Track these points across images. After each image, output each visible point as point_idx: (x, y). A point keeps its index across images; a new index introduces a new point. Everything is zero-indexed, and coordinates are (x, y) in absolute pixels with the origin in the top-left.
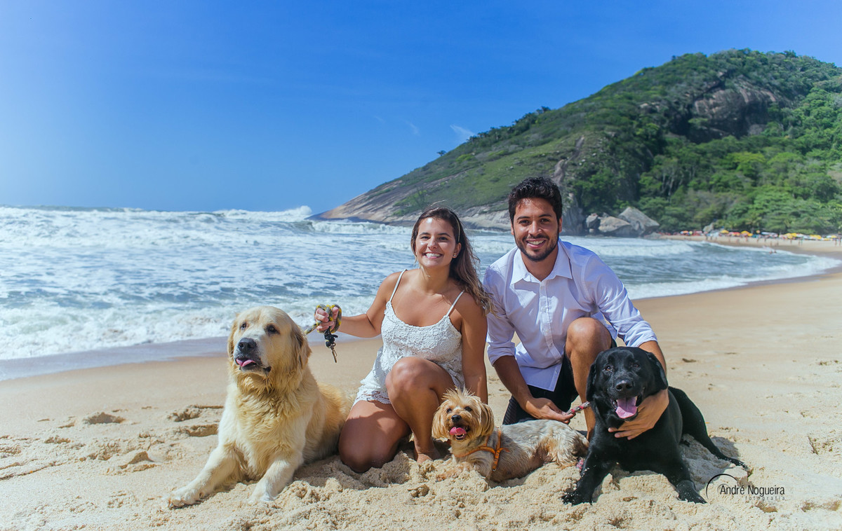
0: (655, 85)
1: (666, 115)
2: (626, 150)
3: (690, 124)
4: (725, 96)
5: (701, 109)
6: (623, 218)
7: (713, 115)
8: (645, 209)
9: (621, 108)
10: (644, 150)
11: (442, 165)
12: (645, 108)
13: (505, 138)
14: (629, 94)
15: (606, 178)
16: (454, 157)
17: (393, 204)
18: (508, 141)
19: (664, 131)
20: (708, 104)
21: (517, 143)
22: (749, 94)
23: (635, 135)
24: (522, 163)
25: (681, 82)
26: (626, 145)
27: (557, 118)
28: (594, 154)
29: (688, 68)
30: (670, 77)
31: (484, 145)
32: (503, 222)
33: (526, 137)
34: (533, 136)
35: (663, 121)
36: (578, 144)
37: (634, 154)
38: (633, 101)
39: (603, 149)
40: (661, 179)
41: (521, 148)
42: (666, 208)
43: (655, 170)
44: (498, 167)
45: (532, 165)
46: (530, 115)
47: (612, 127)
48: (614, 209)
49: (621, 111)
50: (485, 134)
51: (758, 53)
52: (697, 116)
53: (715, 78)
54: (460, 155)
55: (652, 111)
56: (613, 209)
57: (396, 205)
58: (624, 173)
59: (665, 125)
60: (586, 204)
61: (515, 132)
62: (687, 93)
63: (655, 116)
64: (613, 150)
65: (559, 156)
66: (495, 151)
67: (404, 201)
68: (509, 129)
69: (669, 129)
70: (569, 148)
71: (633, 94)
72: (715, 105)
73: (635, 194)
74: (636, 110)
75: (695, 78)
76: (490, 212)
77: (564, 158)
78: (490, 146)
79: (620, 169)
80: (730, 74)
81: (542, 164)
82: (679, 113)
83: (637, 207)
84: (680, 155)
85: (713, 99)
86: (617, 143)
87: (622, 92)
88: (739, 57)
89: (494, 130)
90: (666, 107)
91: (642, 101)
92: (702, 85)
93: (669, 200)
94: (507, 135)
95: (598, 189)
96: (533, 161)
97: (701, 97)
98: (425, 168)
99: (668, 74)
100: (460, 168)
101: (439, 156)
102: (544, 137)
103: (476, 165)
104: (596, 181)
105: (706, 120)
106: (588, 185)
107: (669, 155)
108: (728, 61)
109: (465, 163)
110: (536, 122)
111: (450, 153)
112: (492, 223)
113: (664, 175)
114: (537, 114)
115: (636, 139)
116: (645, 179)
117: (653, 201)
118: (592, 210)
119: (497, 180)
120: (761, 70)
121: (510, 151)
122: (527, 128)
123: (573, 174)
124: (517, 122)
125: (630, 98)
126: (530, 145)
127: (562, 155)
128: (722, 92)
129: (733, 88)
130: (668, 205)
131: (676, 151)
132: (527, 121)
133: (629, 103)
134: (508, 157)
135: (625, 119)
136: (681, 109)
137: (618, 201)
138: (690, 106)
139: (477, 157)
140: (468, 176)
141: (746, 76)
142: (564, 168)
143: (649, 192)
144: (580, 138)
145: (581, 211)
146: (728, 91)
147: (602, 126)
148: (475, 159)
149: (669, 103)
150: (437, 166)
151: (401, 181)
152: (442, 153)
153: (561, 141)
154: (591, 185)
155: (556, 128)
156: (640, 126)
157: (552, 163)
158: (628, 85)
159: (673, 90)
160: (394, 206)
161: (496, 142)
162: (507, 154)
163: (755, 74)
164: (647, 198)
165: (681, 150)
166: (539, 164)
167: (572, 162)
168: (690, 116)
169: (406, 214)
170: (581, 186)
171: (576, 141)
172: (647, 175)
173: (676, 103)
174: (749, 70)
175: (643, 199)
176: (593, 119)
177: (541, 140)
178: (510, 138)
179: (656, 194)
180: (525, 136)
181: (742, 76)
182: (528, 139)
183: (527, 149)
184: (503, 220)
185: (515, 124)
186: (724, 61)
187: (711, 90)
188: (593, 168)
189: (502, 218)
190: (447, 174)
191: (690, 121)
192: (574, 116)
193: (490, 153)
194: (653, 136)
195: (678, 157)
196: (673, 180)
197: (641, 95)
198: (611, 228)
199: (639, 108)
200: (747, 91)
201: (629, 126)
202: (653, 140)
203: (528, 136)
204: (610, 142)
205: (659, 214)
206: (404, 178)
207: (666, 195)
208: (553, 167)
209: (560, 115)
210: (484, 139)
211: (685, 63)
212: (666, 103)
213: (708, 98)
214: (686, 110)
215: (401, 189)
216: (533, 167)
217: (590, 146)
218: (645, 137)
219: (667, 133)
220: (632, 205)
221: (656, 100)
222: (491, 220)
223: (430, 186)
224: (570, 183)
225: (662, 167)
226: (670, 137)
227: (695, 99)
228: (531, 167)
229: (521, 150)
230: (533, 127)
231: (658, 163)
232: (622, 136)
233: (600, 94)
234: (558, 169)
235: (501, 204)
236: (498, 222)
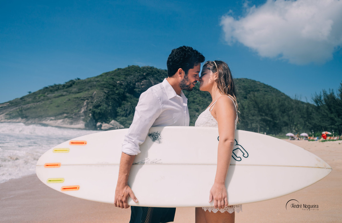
0: (122, 75)
1: (126, 86)
2: (112, 98)
3: (135, 91)
4: (146, 82)
5: (138, 86)
6: (111, 124)
7: (142, 88)
8: (119, 121)
9: (110, 82)
10: (118, 99)
11: (30, 98)
12: (119, 83)
13: (61, 89)
14: (112, 77)
15: (104, 109)
16: (36, 95)
17: (5, 114)
18: (62, 90)
19: (125, 92)
20: (140, 84)
21: (67, 91)
22: (154, 82)
23: (115, 93)
24: (69, 100)
25: (131, 75)
26: (112, 96)
27: (84, 83)
28: (100, 99)
29: (134, 70)
30: (127, 73)
31: (51, 91)
32: (61, 124)
33: (71, 89)
34: (74, 89)
35: (125, 89)
36: (94, 94)
37: (115, 100)
38: (114, 80)
39: (103, 97)
40: (125, 110)
41: (69, 94)
42: (127, 121)
43: (122, 107)
44: (59, 101)
45: (74, 101)
46: (72, 81)
47: (106, 89)
48: (108, 121)
49: (110, 83)
50: (52, 87)
51: (156, 68)
52: (137, 88)
53: (143, 75)
54: (39, 94)
55: (121, 84)
56: (107, 121)
57: (7, 114)
58: (111, 107)
59: (126, 90)
60: (97, 118)
61: (66, 87)
62: (133, 79)
63: (122, 87)
64: (107, 98)
65: (86, 98)
66: (56, 94)
67: (11, 113)
68: (62, 85)
69: (127, 92)
70: (90, 96)
71: (114, 77)
72: (143, 85)
73: (115, 116)
74: (115, 83)
75: (136, 74)
76: (55, 120)
77: (88, 99)
78: (54, 91)
79: (110, 106)
80: (148, 74)
81: (79, 101)
82: (131, 86)
83: (116, 120)
84: (131, 102)
85: (142, 83)
86: (109, 95)
87: (110, 76)
88: (151, 69)
89: (55, 85)
90: (126, 84)
91: (118, 80)
92: (139, 77)
93: (128, 118)
94: (62, 88)
95: (102, 113)
96: (75, 99)
97: (138, 81)
98: (21, 99)
99: (127, 72)
100: (39, 100)
101: (28, 94)
102: (79, 90)
103: (48, 99)
104: (101, 109)
105: (140, 90)
106: (98, 111)
107: (128, 102)
108: (147, 70)
109: (42, 98)
110: (75, 83)
111: (34, 93)
112: (56, 124)
113: (126, 109)
114: (75, 80)
115: (116, 94)
116: (119, 110)
117: (122, 118)
118: (99, 121)
119: (58, 106)
120: (158, 75)
121: (64, 94)
122: (71, 86)
123: (92, 106)
124: (66, 83)
125: (113, 79)
126: (73, 93)
127: (87, 98)
128: (145, 80)
129: (149, 80)
130: (127, 120)
131: (130, 100)
132: (71, 83)
133: (113, 81)
134: (63, 97)
135: (111, 87)
136: (131, 85)
137: (109, 118)
138: (134, 84)
139: (48, 95)
140: (44, 104)
141: (153, 76)
142: (88, 103)
143: (121, 115)
144: (94, 92)
145: (94, 121)
146: (147, 80)
147: (103, 88)
148: (47, 97)
149: (127, 82)
150: (27, 98)
151: (8, 103)
152: (30, 92)
153: (86, 92)
154: (99, 111)
155: (84, 87)
156: (117, 90)
157: (83, 101)
158: (112, 74)
159: (128, 78)
160: (5, 115)
161: (57, 90)
162: (62, 95)
163: (156, 76)
164: (120, 117)
165: (131, 100)
166: (77, 101)
167: (91, 101)
168: (135, 88)
169: (12, 118)
170: (95, 111)
171: (93, 93)
172: (120, 108)
173: (130, 83)
174: (154, 74)
175: (118, 117)
176: (99, 85)
177: (78, 91)
178: (63, 89)
179: (123, 116)
180: (70, 89)
181: (151, 76)
182: (71, 90)
183: (71, 94)
184: (62, 123)
186: (146, 70)
187: (142, 79)
188: (99, 104)
189: (61, 122)
190: (33, 102)
191: (135, 90)
192: (91, 83)
193: (54, 94)
194: (121, 94)
195: (130, 102)
196: (129, 111)
197: (117, 78)
198: (106, 128)
199: (116, 83)
200: (153, 81)
201: (113, 89)
202: (122, 95)
204: (106, 95)
205: (124, 123)
206: (10, 102)
207: (126, 116)
208: (83, 103)
209: (85, 82)
210: (51, 88)
211: (133, 69)
212: (126, 82)
213: (141, 82)
214: (133, 85)
215: (8, 107)
217: (98, 95)
218: (119, 94)
219: (126, 93)
220: (114, 119)
221: (122, 80)
222: (56, 123)
223: (25, 106)
224: (90, 110)
225: (125, 106)
226: (128, 95)
227: (136, 82)
228: (73, 102)
229: (68, 95)
230: (74, 86)
231: (123, 104)
232: (110, 93)
233: (101, 76)
234: (85, 104)
235: (60, 116)
236: (59, 124)
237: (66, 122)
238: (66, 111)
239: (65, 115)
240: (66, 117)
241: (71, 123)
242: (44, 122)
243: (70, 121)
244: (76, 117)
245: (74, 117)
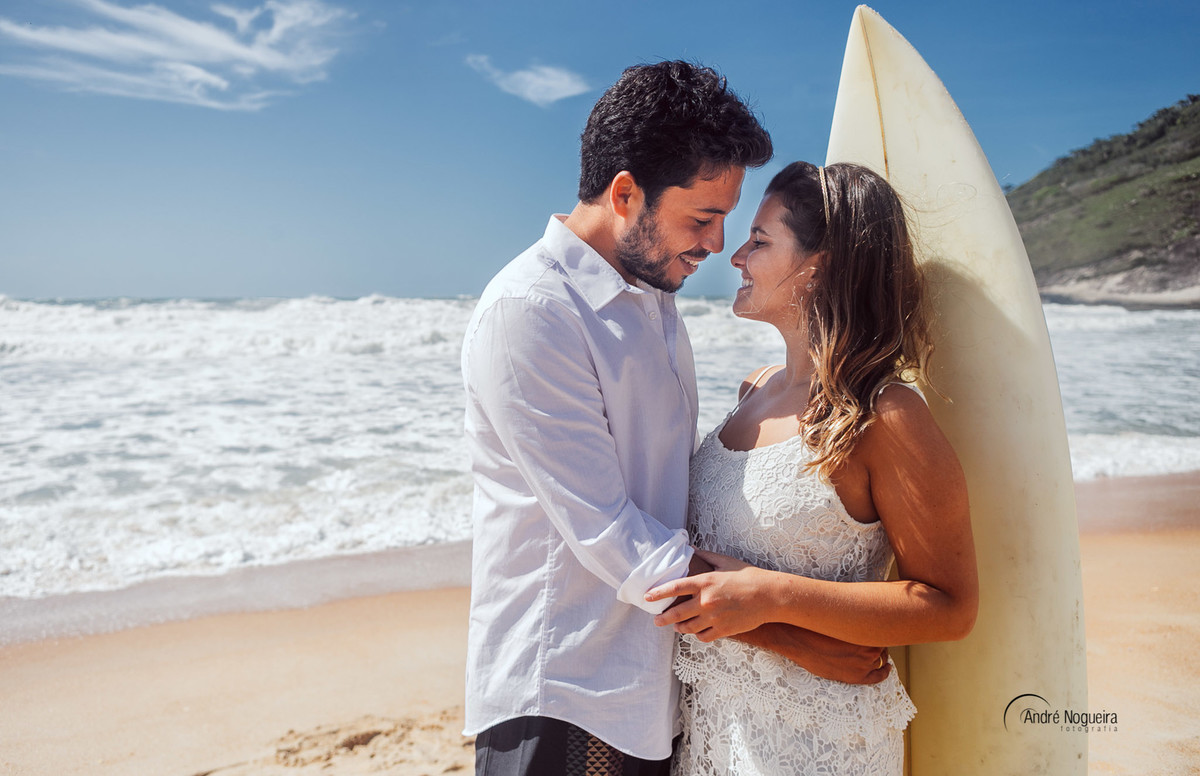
13: (1120, 154)
18: (1126, 159)
21: (1143, 160)
24: (1153, 192)
31: (1082, 169)
32: (1121, 292)
33: (1158, 149)
34: (1172, 146)
41: (1151, 169)
44: (1109, 203)
45: (1172, 194)
46: (1165, 111)
50: (1084, 152)
54: (1041, 189)
61: (1139, 143)
66: (1102, 177)
68: (1126, 139)
76: (1096, 276)
78: (1093, 169)
81: (1192, 192)
89: (1099, 144)
94: (1124, 149)
96: (1174, 188)
100: (1040, 210)
102: (1193, 147)
103: (1069, 203)
109: (1050, 200)
110: (1178, 121)
111: (1022, 187)
112: (1102, 294)
114: (1178, 107)
119: (1108, 225)
121: (1131, 174)
122: (1161, 133)
124: (1141, 125)
126: (1168, 162)
132: (1160, 122)
134: (1127, 186)
139: (1072, 189)
140: (1054, 222)
148: (1066, 193)
152: (1007, 188)
161: (1104, 162)
162: (1124, 180)
166: (1186, 192)
177: (1188, 151)
178: (1129, 152)
182: (1162, 152)
183: (1161, 168)
184: (1120, 288)
185: (1137, 129)
189: (1119, 284)
193: (1094, 181)
203: (1163, 146)
210: (1082, 159)
216: (1174, 197)
222: (1099, 288)
228: (1169, 199)
229: (1150, 172)
230: (1172, 132)
235: (1116, 263)
236: (1111, 292)
237: (1141, 283)
238: (1140, 240)
239: (1136, 254)
240: (1139, 262)
241: (1162, 285)
243: (1156, 276)
244: (1181, 257)
245: (1172, 257)
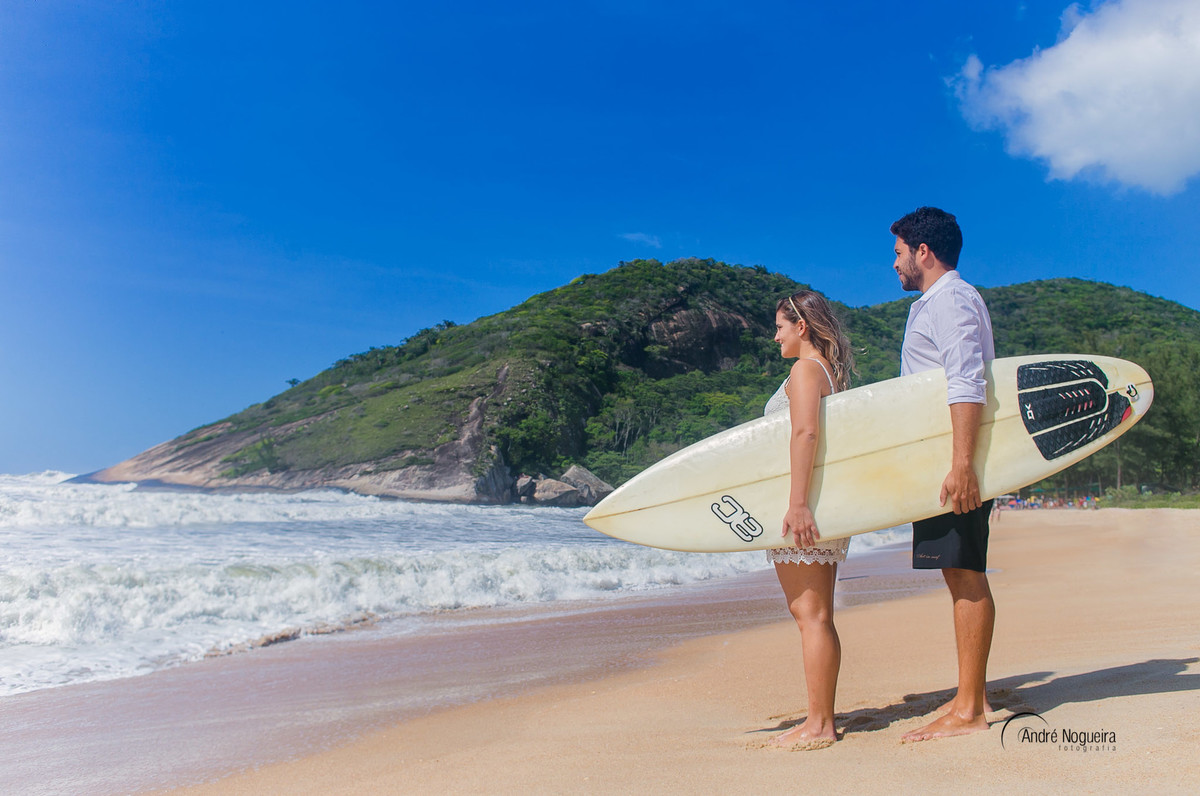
0: (598, 298)
1: (615, 339)
2: (566, 386)
3: (647, 353)
4: (688, 318)
5: (660, 333)
6: (567, 480)
7: (674, 342)
8: (596, 468)
9: (556, 327)
10: (588, 385)
11: (295, 400)
12: (589, 328)
13: (392, 363)
14: (566, 308)
15: (541, 424)
16: (314, 389)
17: (220, 459)
18: (398, 368)
19: (614, 361)
20: (667, 326)
21: (411, 371)
22: (717, 317)
23: (577, 366)
24: (421, 400)
25: (632, 296)
26: (566, 378)
27: (467, 337)
28: (524, 390)
29: (641, 279)
30: (618, 288)
31: (361, 373)
32: (397, 487)
33: (423, 363)
34: (435, 362)
35: (612, 348)
36: (501, 376)
37: (578, 391)
38: (572, 319)
39: (535, 384)
40: (613, 427)
41: (418, 379)
42: (623, 466)
43: (605, 414)
44: (386, 405)
45: (436, 403)
46: (427, 331)
47: (546, 353)
48: (554, 468)
49: (557, 332)
50: (362, 357)
51: (724, 265)
52: (655, 342)
53: (676, 294)
54: (324, 386)
55: (597, 333)
56: (551, 470)
57: (226, 461)
58: (565, 417)
59: (615, 353)
60: (516, 459)
61: (407, 355)
62: (641, 311)
63: (601, 341)
64: (549, 386)
65: (475, 391)
66: (377, 382)
67: (238, 454)
68: (397, 350)
69: (621, 359)
70: (488, 381)
71: (570, 308)
72: (677, 329)
73: (579, 448)
74: (577, 330)
75: (650, 291)
76: (377, 472)
77: (482, 395)
78: (370, 374)
79: (560, 412)
80: (692, 290)
81: (452, 403)
82: (632, 337)
83: (584, 465)
84: (636, 393)
85: (675, 321)
86: (554, 376)
87: (556, 306)
88: (702, 268)
89: (374, 351)
90: (616, 329)
91: (584, 319)
92: (659, 302)
93: (626, 455)
94: (395, 359)
95: (532, 439)
96: (438, 398)
97: (658, 318)
98: (268, 405)
99: (616, 285)
100: (325, 406)
101: (289, 387)
102: (450, 364)
103: (351, 402)
104: (528, 428)
105: (667, 348)
106: (517, 434)
107: (623, 394)
108: (690, 273)
109: (333, 398)
110: (438, 342)
111: (307, 383)
112: (382, 489)
113: (618, 421)
114: (437, 330)
115: (580, 371)
116: (592, 426)
117: (605, 456)
118: (524, 470)
119: (385, 425)
120: (730, 287)
121: (402, 383)
122: (425, 350)
123: (496, 418)
124: (408, 340)
125: (568, 315)
126: (431, 375)
127: (479, 390)
128: (684, 312)
129: (699, 308)
130: (624, 462)
131: (631, 389)
132: (423, 339)
133: (566, 321)
134: (399, 392)
135: (562, 343)
136: (635, 332)
137: (559, 456)
138: (646, 329)
139: (351, 389)
140: (339, 418)
141: (713, 295)
142: (482, 409)
143: (599, 443)
144: (503, 367)
145: (508, 471)
146: (692, 312)
147: (533, 351)
148: (347, 393)
149: (619, 324)
150: (287, 403)
151: (229, 424)
152: (293, 382)
153: (476, 370)
154: (522, 434)
155: (467, 352)
156: (583, 353)
157: (466, 402)
158: (563, 297)
159: (622, 306)
160: (221, 463)
161: (378, 368)
162: (396, 387)
163: (722, 291)
164: (598, 453)
165: (637, 387)
166: (446, 403)
167: (494, 401)
168: (646, 342)
169: (242, 474)
170: (508, 435)
171: (498, 371)
172: (595, 421)
173: (628, 324)
174: (715, 286)
175: (592, 454)
176: (519, 341)
177: (447, 368)
178: (399, 363)
179: (608, 447)
180: (423, 361)
181: (707, 293)
182: (427, 365)
183: (426, 380)
184: (398, 483)
185: (405, 342)
186: (685, 273)
187: (671, 309)
188: (523, 410)
189: (395, 480)
190: (304, 414)
191: (646, 349)
192: (492, 335)
193: (371, 385)
194: (600, 368)
195: (634, 397)
196: (629, 429)
197: (582, 311)
198: (551, 495)
199: (581, 328)
200: (714, 313)
201: (569, 352)
202: (601, 372)
203: (427, 361)
204: (545, 374)
205: (613, 475)
206: (235, 420)
207: (620, 448)
208: (467, 408)
209: (471, 335)
210: (360, 364)
211: (636, 272)
212: (615, 323)
213: (668, 320)
214: (640, 334)
215: (230, 435)
216: (438, 406)
217: (517, 378)
218: (590, 369)
219: (617, 364)
220: (577, 461)
221: (601, 318)
222: (379, 483)
223: (279, 431)
224: (492, 431)
225: (615, 411)
226: (622, 369)
227: (651, 320)
228: (435, 407)
229: (417, 382)
230: (433, 349)
231: (608, 405)
232: (560, 366)
233: (525, 307)
234: (474, 410)
235: (393, 460)
236: (389, 487)
237: (414, 480)
238: (412, 442)
239: (409, 454)
240: (412, 462)
241: (430, 483)
242: (342, 482)
243: (426, 474)
244: (445, 459)
245: (438, 458)
